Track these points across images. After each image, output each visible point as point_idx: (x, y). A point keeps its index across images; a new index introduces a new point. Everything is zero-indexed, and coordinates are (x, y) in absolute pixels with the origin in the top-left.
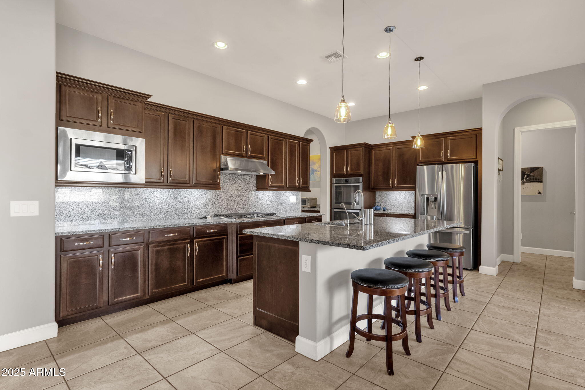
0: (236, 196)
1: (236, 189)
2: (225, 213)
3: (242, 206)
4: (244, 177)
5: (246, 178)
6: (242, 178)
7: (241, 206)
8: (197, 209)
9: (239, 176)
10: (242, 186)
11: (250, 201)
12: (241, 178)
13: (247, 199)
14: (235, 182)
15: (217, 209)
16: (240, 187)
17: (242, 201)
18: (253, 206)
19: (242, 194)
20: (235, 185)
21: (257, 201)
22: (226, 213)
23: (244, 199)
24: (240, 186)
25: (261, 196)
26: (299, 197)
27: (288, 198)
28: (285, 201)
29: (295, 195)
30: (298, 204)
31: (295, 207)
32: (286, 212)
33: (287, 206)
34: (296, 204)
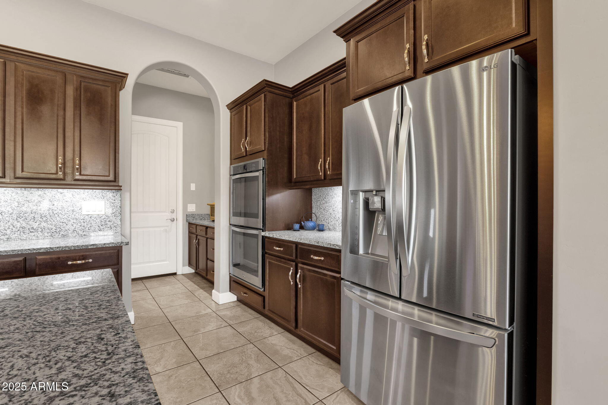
26: (117, 202)
27: (73, 205)
28: (60, 212)
29: (102, 197)
30: (111, 218)
31: (103, 223)
32: (63, 236)
33: (72, 221)
34: (105, 217)
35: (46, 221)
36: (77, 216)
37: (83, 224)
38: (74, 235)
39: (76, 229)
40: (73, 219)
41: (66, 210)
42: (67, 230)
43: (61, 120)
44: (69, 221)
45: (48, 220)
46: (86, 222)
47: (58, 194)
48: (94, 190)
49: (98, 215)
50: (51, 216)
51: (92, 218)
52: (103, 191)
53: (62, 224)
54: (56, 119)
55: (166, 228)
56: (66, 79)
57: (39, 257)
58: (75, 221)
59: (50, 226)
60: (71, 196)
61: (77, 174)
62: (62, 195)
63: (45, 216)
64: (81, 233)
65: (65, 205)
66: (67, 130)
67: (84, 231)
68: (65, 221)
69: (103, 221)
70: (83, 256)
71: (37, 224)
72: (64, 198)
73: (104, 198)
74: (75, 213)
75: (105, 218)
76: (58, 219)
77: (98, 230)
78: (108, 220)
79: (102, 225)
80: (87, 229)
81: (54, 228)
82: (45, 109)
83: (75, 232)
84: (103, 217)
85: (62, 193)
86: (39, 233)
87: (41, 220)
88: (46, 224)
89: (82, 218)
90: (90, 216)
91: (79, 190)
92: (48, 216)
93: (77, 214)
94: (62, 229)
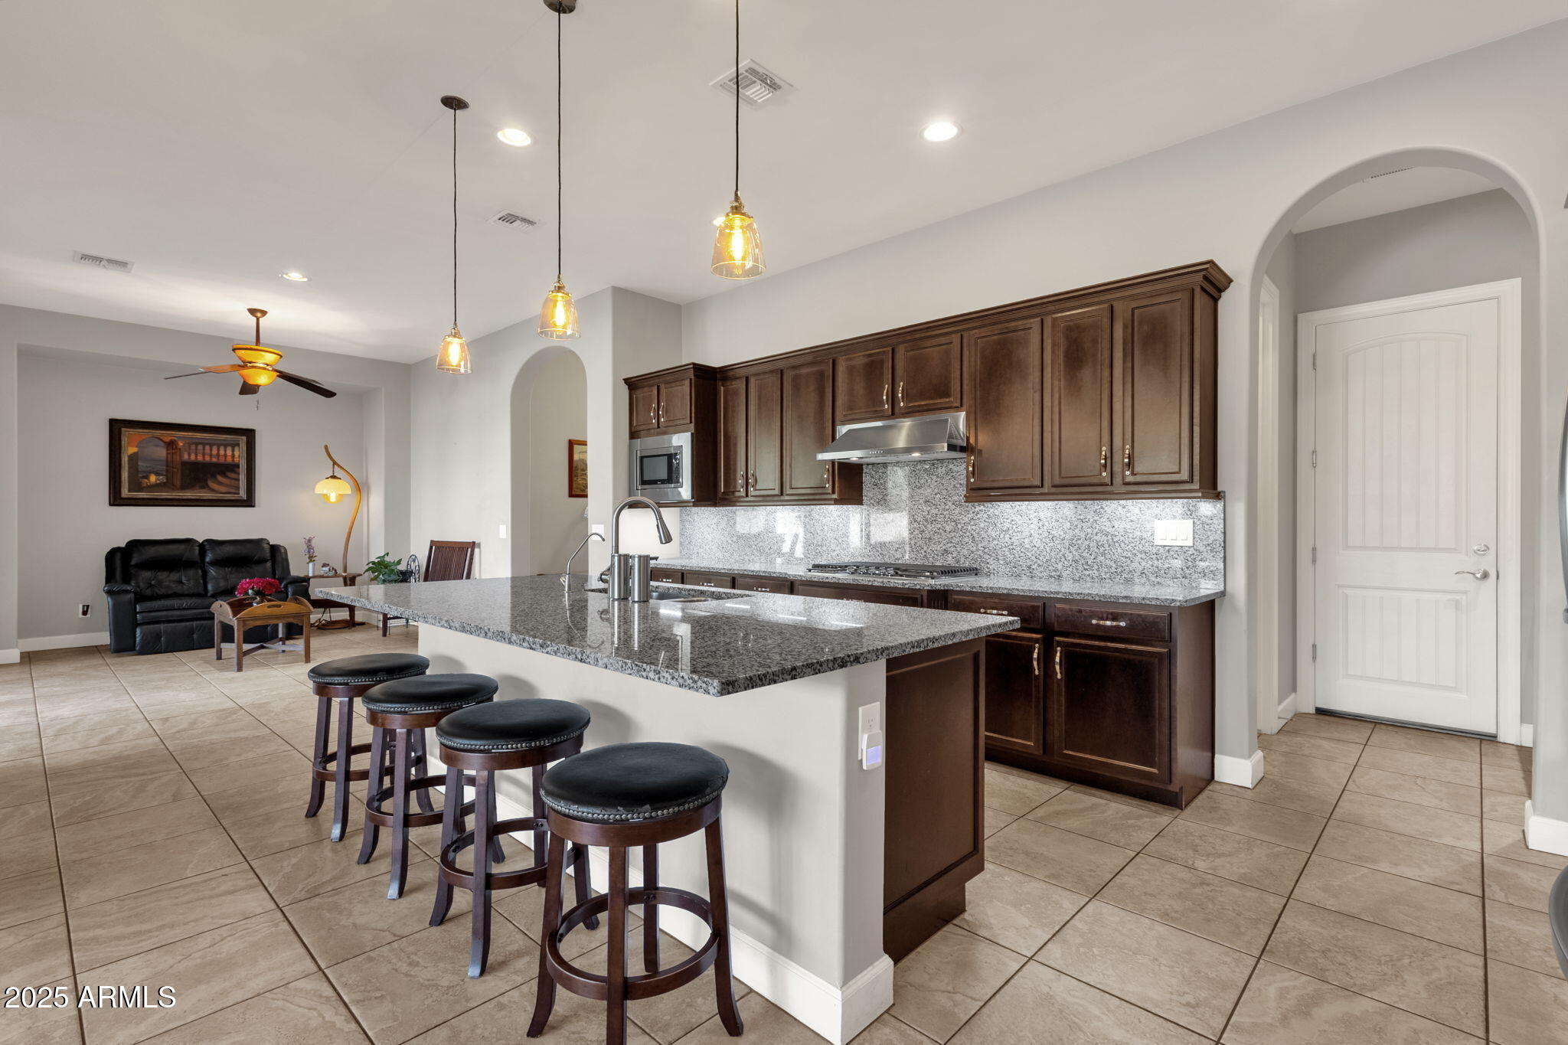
0: (926, 521)
1: (926, 502)
2: (897, 562)
3: (944, 547)
4: (951, 466)
5: (955, 469)
6: (944, 469)
7: (939, 548)
8: (839, 548)
9: (933, 464)
10: (944, 492)
11: (968, 534)
12: (941, 470)
13: (959, 526)
14: (922, 481)
15: (879, 550)
16: (938, 496)
17: (943, 534)
18: (978, 550)
19: (945, 513)
20: (922, 492)
21: (993, 534)
22: (900, 562)
23: (948, 529)
24: (936, 491)
25: (1009, 521)
26: (1216, 522)
27: (1140, 527)
28: (1122, 538)
29: (1189, 513)
30: (1205, 554)
31: (1190, 563)
32: (1127, 580)
33: (1140, 556)
34: (1194, 552)
35: (1103, 554)
36: (1148, 548)
37: (1156, 562)
38: (1143, 581)
39: (1145, 571)
40: (1141, 553)
41: (1131, 536)
42: (1131, 571)
43: (1106, 386)
44: (1135, 555)
45: (1106, 552)
46: (1161, 559)
47: (1120, 508)
48: (1175, 500)
49: (1182, 547)
50: (1109, 546)
51: (1172, 553)
52: (1190, 500)
53: (1124, 560)
54: (1099, 384)
55: (1458, 597)
56: (1114, 313)
57: (1058, 605)
58: (1143, 556)
59: (1108, 562)
60: (1137, 511)
61: (1128, 473)
62: (1125, 510)
63: (1103, 545)
64: (1153, 578)
65: (1129, 527)
66: (1114, 400)
67: (1157, 576)
68: (1129, 554)
69: (1190, 559)
70: (1112, 614)
71: (1093, 557)
72: (1128, 515)
73: (1191, 515)
74: (1143, 542)
75: (1193, 554)
76: (1119, 550)
77: (1180, 576)
78: (1199, 558)
79: (1187, 568)
80: (1162, 572)
81: (1114, 566)
82: (1086, 374)
83: (1144, 575)
84: (1190, 553)
85: (1124, 507)
86: (1095, 571)
87: (1097, 550)
88: (1103, 558)
89: (1154, 551)
90: (1167, 548)
91: (1149, 501)
92: (1106, 545)
93: (1147, 544)
94: (1125, 568)
